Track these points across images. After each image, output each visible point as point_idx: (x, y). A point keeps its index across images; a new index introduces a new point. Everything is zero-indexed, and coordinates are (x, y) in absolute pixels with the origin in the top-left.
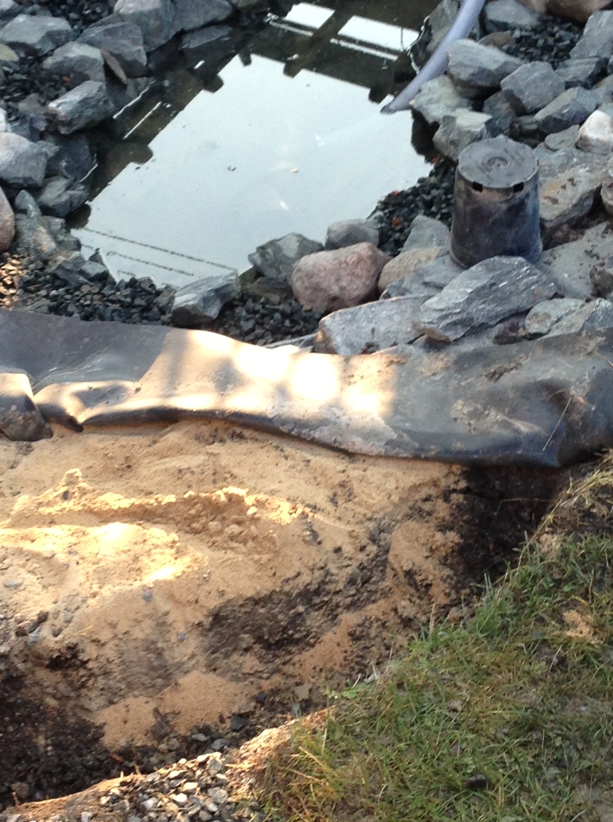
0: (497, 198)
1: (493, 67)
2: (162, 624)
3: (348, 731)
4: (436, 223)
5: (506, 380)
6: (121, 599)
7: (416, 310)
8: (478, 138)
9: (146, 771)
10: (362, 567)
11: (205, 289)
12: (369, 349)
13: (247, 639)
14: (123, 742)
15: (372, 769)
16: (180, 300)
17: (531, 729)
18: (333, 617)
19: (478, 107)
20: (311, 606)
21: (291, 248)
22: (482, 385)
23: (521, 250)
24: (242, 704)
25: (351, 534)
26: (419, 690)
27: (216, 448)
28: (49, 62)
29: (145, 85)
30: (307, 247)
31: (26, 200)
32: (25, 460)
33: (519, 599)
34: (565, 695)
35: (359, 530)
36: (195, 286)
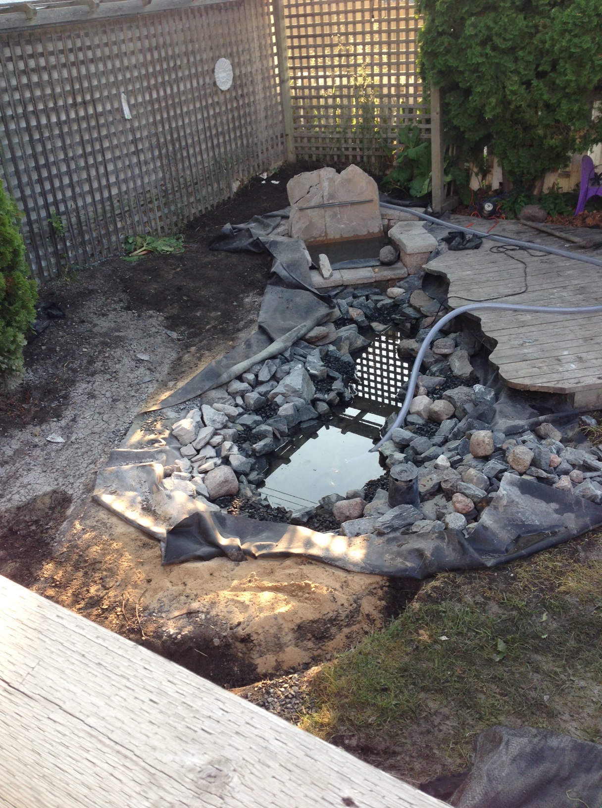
0: (403, 484)
1: (407, 438)
2: (280, 628)
3: (341, 668)
4: (385, 491)
5: (403, 547)
6: (266, 618)
7: (374, 522)
8: (401, 462)
9: (271, 680)
10: (351, 612)
11: (303, 512)
12: (357, 535)
13: (310, 635)
14: (264, 671)
15: (349, 682)
16: (294, 515)
17: (405, 671)
18: (340, 630)
19: (402, 452)
20: (333, 625)
21: (334, 499)
22: (395, 549)
23: (412, 502)
24: (306, 660)
25: (347, 600)
26: (367, 655)
27: (302, 567)
28: (254, 431)
29: (287, 439)
30: (339, 498)
31: (243, 478)
32: (237, 568)
33: (403, 624)
34: (418, 660)
35: (350, 598)
36: (299, 511)
